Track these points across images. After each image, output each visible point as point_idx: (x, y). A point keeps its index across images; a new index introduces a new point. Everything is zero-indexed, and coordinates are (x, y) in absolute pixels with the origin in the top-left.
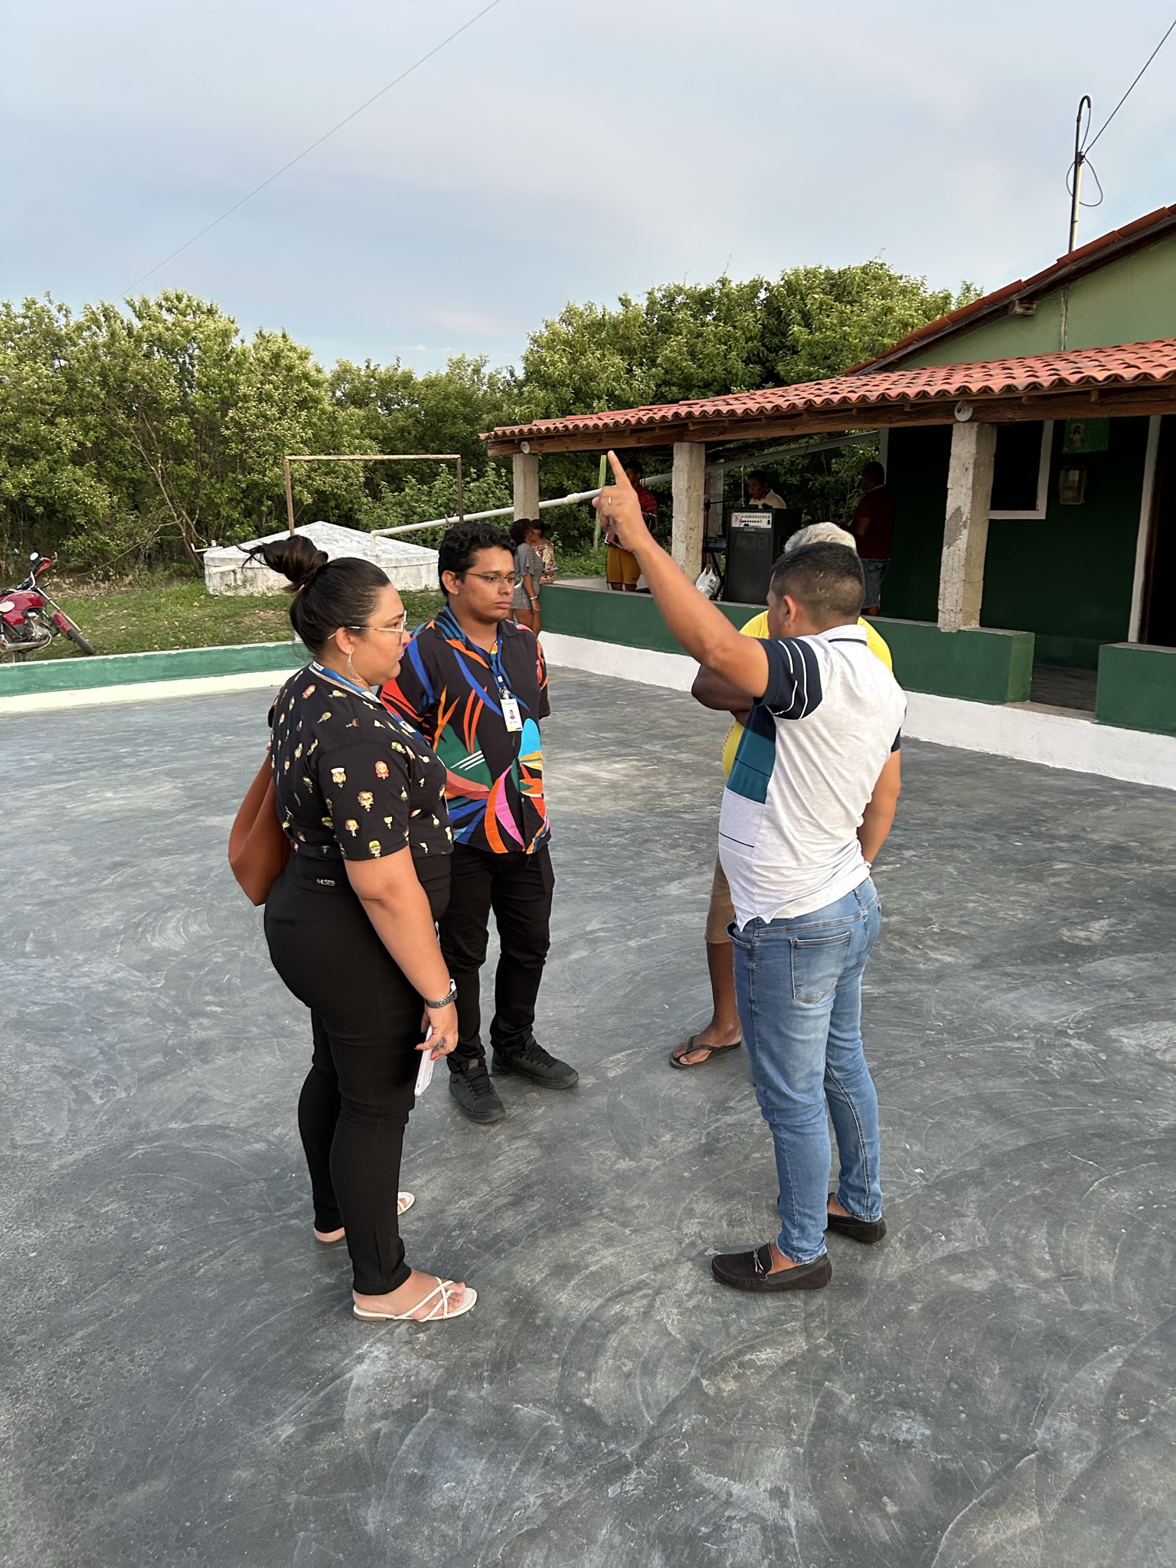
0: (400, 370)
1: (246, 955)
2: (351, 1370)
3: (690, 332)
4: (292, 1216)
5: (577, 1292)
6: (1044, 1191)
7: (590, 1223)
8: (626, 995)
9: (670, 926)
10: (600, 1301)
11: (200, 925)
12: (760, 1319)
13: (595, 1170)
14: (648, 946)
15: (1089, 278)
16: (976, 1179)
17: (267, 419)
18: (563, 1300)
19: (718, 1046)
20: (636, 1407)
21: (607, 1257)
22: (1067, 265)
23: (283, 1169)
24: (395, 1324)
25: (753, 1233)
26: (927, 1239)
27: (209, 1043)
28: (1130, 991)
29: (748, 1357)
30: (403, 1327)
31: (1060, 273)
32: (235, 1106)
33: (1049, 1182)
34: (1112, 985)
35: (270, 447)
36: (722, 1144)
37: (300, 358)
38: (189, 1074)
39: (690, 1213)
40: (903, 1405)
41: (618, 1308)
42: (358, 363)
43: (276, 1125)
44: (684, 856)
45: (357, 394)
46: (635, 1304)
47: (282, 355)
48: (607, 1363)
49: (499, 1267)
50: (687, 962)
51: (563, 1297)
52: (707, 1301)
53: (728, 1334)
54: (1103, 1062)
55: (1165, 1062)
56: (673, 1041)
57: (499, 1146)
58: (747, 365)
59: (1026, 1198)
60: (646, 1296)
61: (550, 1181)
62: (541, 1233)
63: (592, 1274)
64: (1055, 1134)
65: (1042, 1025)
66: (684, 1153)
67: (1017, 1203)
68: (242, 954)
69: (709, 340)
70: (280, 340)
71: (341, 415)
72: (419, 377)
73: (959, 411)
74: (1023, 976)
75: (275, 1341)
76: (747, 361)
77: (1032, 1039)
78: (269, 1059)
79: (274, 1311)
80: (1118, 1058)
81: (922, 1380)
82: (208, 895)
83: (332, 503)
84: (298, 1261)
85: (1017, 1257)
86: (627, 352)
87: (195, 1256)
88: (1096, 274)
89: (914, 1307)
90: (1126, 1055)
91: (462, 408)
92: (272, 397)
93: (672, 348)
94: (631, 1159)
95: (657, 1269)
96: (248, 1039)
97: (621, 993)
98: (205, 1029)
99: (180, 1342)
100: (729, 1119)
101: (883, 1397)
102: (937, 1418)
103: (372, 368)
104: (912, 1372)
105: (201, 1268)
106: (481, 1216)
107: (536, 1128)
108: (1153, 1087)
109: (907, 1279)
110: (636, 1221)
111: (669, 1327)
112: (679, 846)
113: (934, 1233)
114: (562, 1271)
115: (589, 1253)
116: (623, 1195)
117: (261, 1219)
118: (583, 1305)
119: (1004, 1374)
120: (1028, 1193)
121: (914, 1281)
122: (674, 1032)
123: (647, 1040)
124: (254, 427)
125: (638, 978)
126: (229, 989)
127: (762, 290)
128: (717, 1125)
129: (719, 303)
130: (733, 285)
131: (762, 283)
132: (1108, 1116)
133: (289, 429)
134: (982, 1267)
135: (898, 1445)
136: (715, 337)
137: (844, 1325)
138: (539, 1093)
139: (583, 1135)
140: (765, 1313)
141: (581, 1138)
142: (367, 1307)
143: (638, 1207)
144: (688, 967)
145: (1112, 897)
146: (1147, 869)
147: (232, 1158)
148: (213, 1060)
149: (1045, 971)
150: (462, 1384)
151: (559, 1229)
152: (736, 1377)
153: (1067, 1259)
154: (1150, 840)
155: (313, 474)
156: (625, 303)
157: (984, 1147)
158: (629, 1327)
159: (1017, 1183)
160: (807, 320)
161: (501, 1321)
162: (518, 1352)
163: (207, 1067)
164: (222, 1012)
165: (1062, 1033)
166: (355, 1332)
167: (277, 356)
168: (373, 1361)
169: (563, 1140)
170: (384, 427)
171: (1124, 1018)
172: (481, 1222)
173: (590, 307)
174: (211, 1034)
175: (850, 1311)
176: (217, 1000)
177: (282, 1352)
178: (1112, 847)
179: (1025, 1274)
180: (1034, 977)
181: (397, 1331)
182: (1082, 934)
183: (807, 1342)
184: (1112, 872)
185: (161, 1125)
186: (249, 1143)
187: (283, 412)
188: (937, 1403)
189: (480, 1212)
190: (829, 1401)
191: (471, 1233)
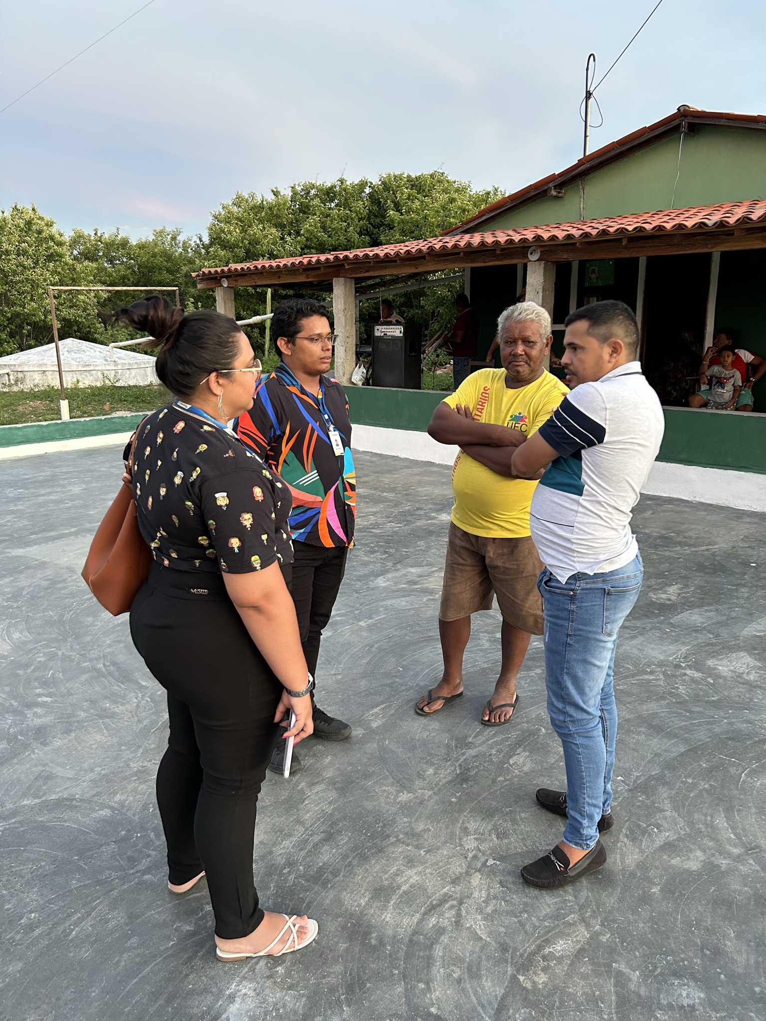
0: (119, 237)
1: (63, 654)
2: (225, 1011)
3: (322, 213)
4: (144, 873)
5: (397, 911)
6: (711, 785)
7: (391, 849)
8: (369, 663)
9: (386, 609)
10: (418, 916)
11: (21, 632)
12: (546, 915)
13: (383, 804)
14: (375, 625)
15: (597, 174)
16: (661, 780)
17: (25, 268)
18: (388, 919)
19: (449, 696)
20: (474, 1010)
21: (412, 877)
22: (584, 164)
23: (128, 831)
24: (254, 961)
25: (518, 842)
26: (644, 832)
27: (45, 728)
28: (709, 632)
29: (547, 951)
30: (262, 963)
31: (580, 169)
32: (77, 780)
33: (711, 778)
34: (697, 630)
35: (28, 288)
36: (473, 773)
37: (47, 225)
38: (33, 756)
39: (465, 831)
40: (676, 974)
41: (433, 921)
42: (88, 231)
43: (115, 793)
44: (381, 559)
45: (89, 252)
46: (447, 915)
47: (33, 222)
48: (439, 972)
49: (328, 897)
50: (406, 635)
51: (388, 916)
52: (501, 905)
53: (526, 932)
54: (712, 685)
55: (750, 681)
56: (412, 695)
57: (302, 791)
58: (360, 236)
59: (701, 791)
60: (452, 907)
61: (350, 817)
62: (355, 862)
63: (405, 892)
64: (701, 740)
65: (662, 661)
66: (447, 783)
67: (696, 796)
68: (60, 653)
69: (335, 219)
70: (30, 212)
71: (79, 267)
72: (134, 241)
73: (531, 254)
74: (637, 628)
75: (153, 993)
76: (360, 234)
77: (660, 672)
78: (98, 738)
79: (146, 963)
80: (721, 681)
81: (683, 952)
82: (24, 608)
83: (75, 328)
84: (158, 913)
85: (712, 839)
86: (280, 226)
87: (65, 919)
88: (602, 170)
89: (655, 890)
90: (725, 678)
91: (166, 263)
92: (27, 252)
93: (310, 224)
94: (408, 792)
95: (455, 881)
96: (78, 722)
97: (364, 661)
98: (40, 717)
99: (66, 1004)
100: (472, 752)
101: (659, 970)
102: (706, 982)
103: (99, 235)
104: (673, 946)
105: (73, 930)
106: (303, 853)
107: (329, 774)
108: (751, 699)
109: (642, 866)
110: (426, 843)
111: (479, 933)
112: (376, 552)
113: (648, 826)
114: (381, 893)
115: (398, 875)
116: (410, 823)
117: (118, 878)
118: (405, 921)
119: (739, 936)
120: (701, 788)
121: (648, 867)
122: (411, 688)
123: (394, 696)
124: (15, 273)
125: (373, 649)
126: (54, 682)
127: (368, 188)
128: (464, 757)
129: (339, 195)
130: (348, 183)
131: (367, 183)
132: (732, 724)
133: (42, 275)
134: (691, 851)
135: (685, 1010)
136: (338, 217)
137: (610, 912)
138: (323, 745)
139: (367, 776)
140: (548, 910)
141: (365, 779)
142: (228, 949)
143: (424, 831)
144: (407, 638)
145: (672, 570)
146: (687, 551)
147: (83, 826)
148: (51, 742)
149: (650, 623)
150: (325, 1011)
151: (368, 857)
152: (545, 969)
153: (746, 836)
154: (682, 532)
155: (60, 307)
156: (276, 193)
157: (657, 755)
158: (447, 936)
159: (690, 781)
160: (397, 207)
161: (343, 946)
162: (364, 973)
163: (46, 749)
164: (52, 701)
165: (678, 666)
166: (221, 973)
167: (29, 223)
168: (243, 1000)
169: (352, 782)
170: (110, 275)
171: (713, 652)
172: (304, 858)
173: (253, 196)
174: (46, 720)
175: (610, 899)
176: (45, 692)
177: (161, 1002)
178: (660, 537)
179: (723, 852)
180: (644, 628)
181: (258, 967)
182: (664, 596)
183: (588, 931)
184: (667, 553)
185: (15, 803)
186: (95, 811)
187: (36, 263)
188: (700, 968)
189: (301, 850)
190: (621, 980)
191: (298, 869)
